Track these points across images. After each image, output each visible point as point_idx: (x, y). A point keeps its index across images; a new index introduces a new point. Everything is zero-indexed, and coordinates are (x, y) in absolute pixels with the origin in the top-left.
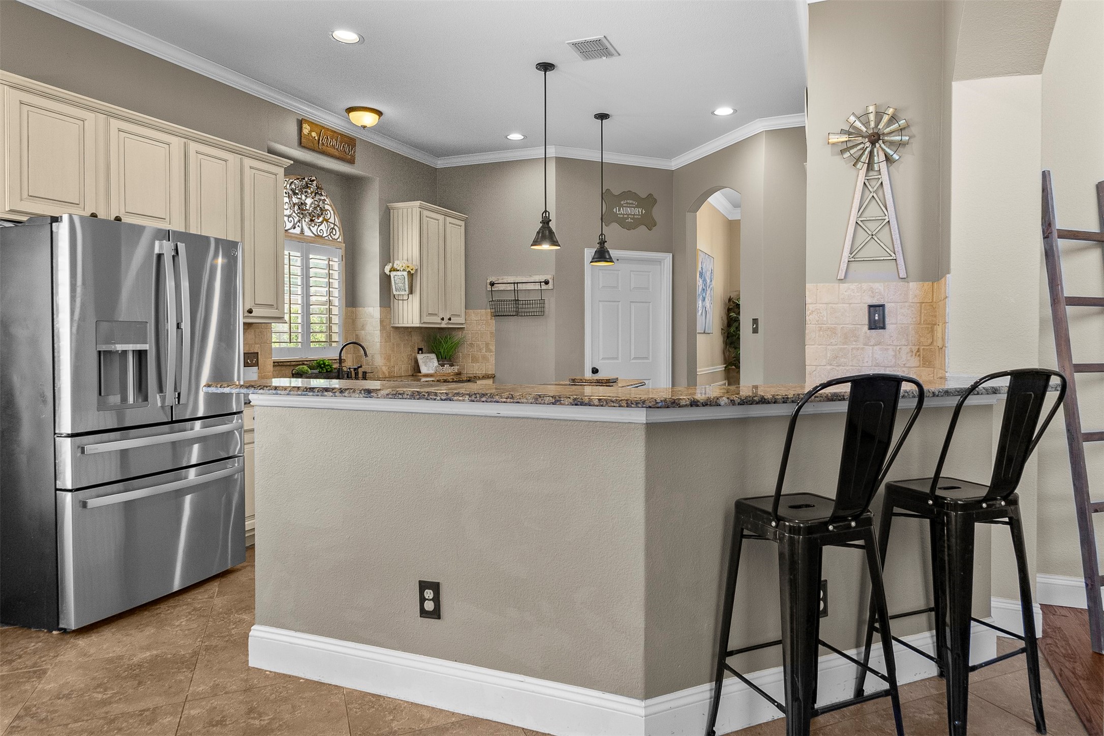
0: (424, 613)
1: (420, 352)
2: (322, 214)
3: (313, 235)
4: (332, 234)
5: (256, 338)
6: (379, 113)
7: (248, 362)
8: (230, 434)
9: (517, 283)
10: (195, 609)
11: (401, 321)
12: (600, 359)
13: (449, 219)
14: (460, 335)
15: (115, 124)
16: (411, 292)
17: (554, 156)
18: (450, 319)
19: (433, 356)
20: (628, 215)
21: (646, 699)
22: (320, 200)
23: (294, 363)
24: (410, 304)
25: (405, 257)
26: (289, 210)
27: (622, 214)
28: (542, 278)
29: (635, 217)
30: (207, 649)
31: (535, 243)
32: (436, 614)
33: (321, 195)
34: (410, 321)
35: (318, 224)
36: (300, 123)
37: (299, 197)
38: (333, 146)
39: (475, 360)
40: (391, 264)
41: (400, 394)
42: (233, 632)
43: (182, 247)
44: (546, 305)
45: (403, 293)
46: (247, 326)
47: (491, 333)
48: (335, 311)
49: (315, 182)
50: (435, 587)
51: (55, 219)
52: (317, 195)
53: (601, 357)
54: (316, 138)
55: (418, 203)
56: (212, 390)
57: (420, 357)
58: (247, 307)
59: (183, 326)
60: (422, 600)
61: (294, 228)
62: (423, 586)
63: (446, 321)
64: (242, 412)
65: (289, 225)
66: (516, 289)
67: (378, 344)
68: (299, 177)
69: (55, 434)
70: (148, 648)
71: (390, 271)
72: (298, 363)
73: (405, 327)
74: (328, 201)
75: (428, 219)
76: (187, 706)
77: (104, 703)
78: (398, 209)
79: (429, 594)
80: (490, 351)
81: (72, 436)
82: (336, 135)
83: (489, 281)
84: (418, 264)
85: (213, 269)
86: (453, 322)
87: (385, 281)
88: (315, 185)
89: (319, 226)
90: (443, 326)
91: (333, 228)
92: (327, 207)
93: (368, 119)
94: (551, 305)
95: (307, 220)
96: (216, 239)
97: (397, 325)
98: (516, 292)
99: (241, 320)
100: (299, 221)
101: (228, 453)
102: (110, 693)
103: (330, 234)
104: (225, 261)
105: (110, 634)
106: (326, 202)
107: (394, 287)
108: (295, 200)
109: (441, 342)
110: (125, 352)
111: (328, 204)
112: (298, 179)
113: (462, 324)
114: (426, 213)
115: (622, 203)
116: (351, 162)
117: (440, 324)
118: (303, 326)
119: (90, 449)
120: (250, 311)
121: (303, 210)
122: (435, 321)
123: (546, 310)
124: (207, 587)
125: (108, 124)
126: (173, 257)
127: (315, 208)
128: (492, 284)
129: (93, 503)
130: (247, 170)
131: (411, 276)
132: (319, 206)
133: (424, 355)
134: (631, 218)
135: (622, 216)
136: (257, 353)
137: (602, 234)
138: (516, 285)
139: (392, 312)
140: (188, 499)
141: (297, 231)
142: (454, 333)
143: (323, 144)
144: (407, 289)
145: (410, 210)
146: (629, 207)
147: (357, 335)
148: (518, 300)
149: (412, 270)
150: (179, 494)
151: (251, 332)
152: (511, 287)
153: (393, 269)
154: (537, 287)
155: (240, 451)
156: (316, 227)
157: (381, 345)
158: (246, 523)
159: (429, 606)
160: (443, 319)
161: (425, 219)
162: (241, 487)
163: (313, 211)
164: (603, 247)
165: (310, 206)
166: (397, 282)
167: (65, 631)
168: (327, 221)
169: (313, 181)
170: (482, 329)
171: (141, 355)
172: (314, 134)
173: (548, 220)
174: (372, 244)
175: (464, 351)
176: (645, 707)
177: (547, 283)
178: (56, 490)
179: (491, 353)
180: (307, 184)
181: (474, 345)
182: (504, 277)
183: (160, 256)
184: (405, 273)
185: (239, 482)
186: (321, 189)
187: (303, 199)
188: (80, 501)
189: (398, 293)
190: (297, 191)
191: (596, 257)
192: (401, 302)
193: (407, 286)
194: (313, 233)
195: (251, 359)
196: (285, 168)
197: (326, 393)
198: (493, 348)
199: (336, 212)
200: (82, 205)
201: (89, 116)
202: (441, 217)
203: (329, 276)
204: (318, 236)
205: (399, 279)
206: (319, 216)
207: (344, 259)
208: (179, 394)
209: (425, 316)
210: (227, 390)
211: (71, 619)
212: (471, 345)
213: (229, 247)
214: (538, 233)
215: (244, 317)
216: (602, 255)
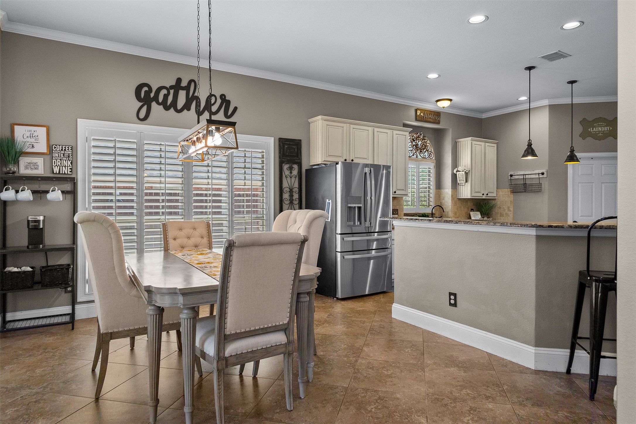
0: (450, 304)
1: (472, 211)
2: (425, 148)
3: (421, 158)
4: (430, 157)
5: (397, 203)
6: (451, 100)
7: (394, 213)
8: (387, 239)
9: (525, 175)
10: (375, 300)
11: (461, 196)
12: (579, 216)
13: (487, 144)
14: (493, 202)
15: (352, 126)
16: (467, 181)
17: (548, 104)
18: (487, 194)
19: (479, 213)
20: (599, 131)
21: (536, 347)
22: (424, 142)
23: (413, 214)
24: (466, 187)
25: (464, 165)
26: (411, 148)
27: (594, 131)
28: (540, 171)
29: (605, 132)
30: (379, 311)
31: (524, 156)
32: (455, 305)
33: (425, 140)
34: (466, 196)
35: (423, 153)
36: (416, 110)
37: (416, 142)
38: (430, 118)
39: (502, 215)
40: (457, 168)
41: (440, 221)
42: (387, 308)
43: (372, 169)
44: (543, 186)
45: (462, 182)
46: (394, 198)
47: (511, 201)
48: (431, 191)
49: (422, 135)
50: (455, 295)
51: (337, 163)
52: (423, 140)
53: (580, 215)
54: (423, 116)
55: (470, 138)
56: (382, 219)
57: (472, 213)
58: (394, 191)
59: (372, 198)
60: (450, 299)
61: (413, 155)
62: (450, 294)
63: (485, 195)
64: (391, 231)
65: (411, 154)
66: (524, 178)
67: (450, 207)
68: (416, 133)
69: (336, 233)
70: (361, 307)
71: (456, 172)
72: (414, 214)
73: (464, 199)
74: (428, 142)
75: (475, 145)
76: (373, 322)
77: (350, 317)
78: (460, 142)
79: (452, 297)
80: (510, 211)
81: (341, 234)
82: (431, 113)
83: (509, 174)
84: (470, 168)
85: (382, 174)
86: (489, 196)
87: (454, 177)
88: (422, 136)
89: (424, 153)
90: (483, 198)
91: (430, 154)
92: (428, 144)
93: (446, 104)
94: (546, 185)
95: (419, 152)
96: (383, 165)
97: (459, 198)
98: (525, 179)
99: (391, 196)
100: (415, 152)
101: (386, 247)
102: (352, 315)
103: (429, 157)
104: (386, 171)
105: (350, 302)
106: (427, 142)
107: (458, 179)
108: (414, 143)
109: (483, 206)
110: (355, 207)
111: (428, 143)
112: (415, 134)
113: (495, 197)
114: (474, 142)
115: (595, 125)
116: (438, 123)
117: (482, 197)
118: (416, 198)
119: (345, 239)
120: (395, 192)
121: (417, 147)
122: (479, 195)
123: (543, 188)
124: (379, 295)
125: (350, 127)
126: (370, 173)
127: (422, 146)
128: (511, 176)
129: (346, 257)
130: (395, 136)
131: (467, 174)
132: (424, 144)
133: (473, 212)
134: (601, 133)
135: (595, 133)
136: (398, 209)
137: (572, 147)
138: (524, 176)
139: (457, 191)
140: (372, 261)
141: (415, 156)
142: (490, 201)
143: (426, 117)
144: (464, 180)
145: (466, 142)
146: (600, 127)
147: (441, 202)
148: (526, 184)
149: (467, 171)
150: (369, 259)
151: (396, 201)
152: (522, 177)
153: (458, 171)
154: (537, 176)
155: (390, 247)
156: (423, 154)
157: (452, 207)
158: (392, 276)
159: (452, 302)
160: (483, 194)
161: (474, 146)
162: (390, 260)
163: (421, 147)
164: (573, 154)
165: (420, 145)
166: (460, 177)
167: (338, 299)
168: (428, 151)
169: (422, 134)
170: (506, 200)
171: (359, 208)
172: (422, 114)
173: (531, 144)
174: (448, 159)
175: (496, 210)
176: (535, 350)
177: (543, 174)
178: (336, 252)
179: (511, 212)
180: (419, 135)
181: (501, 208)
182: (518, 172)
183: (366, 173)
184: (464, 173)
185: (390, 258)
186: (425, 137)
187: (417, 143)
188: (342, 256)
189: (460, 182)
190: (415, 139)
191: (568, 159)
192: (461, 186)
193: (464, 179)
194: (422, 157)
195: (395, 212)
196: (409, 132)
197: (416, 221)
198: (512, 209)
199: (432, 146)
200: (342, 157)
201: (344, 125)
202: (483, 144)
203: (429, 176)
204: (424, 158)
205: (461, 176)
206: (424, 149)
207: (435, 167)
208: (371, 223)
209: (473, 192)
210: (386, 219)
211: (339, 295)
212: (500, 208)
213: (388, 168)
214: (525, 151)
215: (393, 195)
216: (572, 158)
